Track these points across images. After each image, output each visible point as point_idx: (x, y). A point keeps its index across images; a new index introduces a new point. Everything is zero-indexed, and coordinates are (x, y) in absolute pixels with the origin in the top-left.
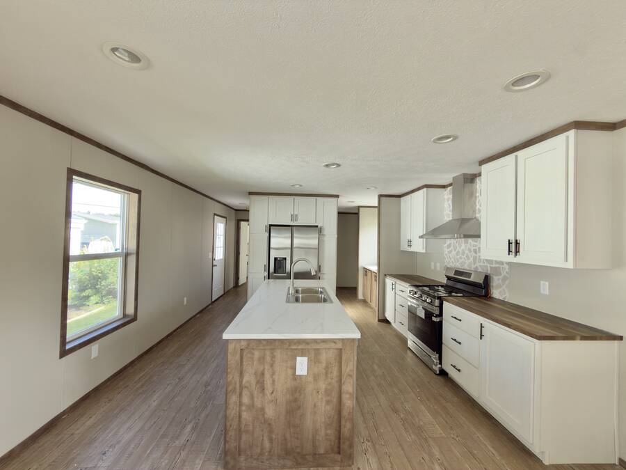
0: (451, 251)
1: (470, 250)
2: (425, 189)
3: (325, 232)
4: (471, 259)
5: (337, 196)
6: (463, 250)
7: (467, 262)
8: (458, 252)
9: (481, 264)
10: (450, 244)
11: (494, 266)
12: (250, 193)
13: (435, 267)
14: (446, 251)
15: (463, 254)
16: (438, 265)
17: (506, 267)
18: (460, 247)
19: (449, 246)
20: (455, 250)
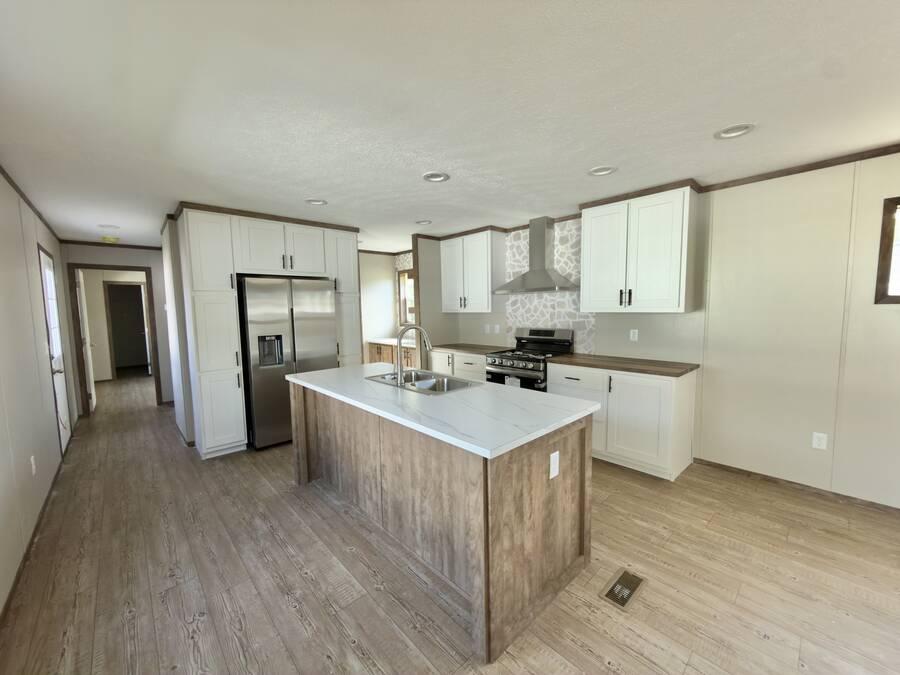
0: (519, 308)
1: (545, 306)
2: (489, 232)
3: (342, 288)
4: (548, 316)
5: (356, 230)
6: (536, 306)
7: (543, 319)
8: (529, 309)
9: (562, 320)
10: (517, 301)
11: (577, 320)
13: (492, 329)
14: (509, 309)
15: (535, 311)
16: (498, 327)
17: (593, 320)
18: (531, 304)
19: (514, 303)
20: (524, 307)
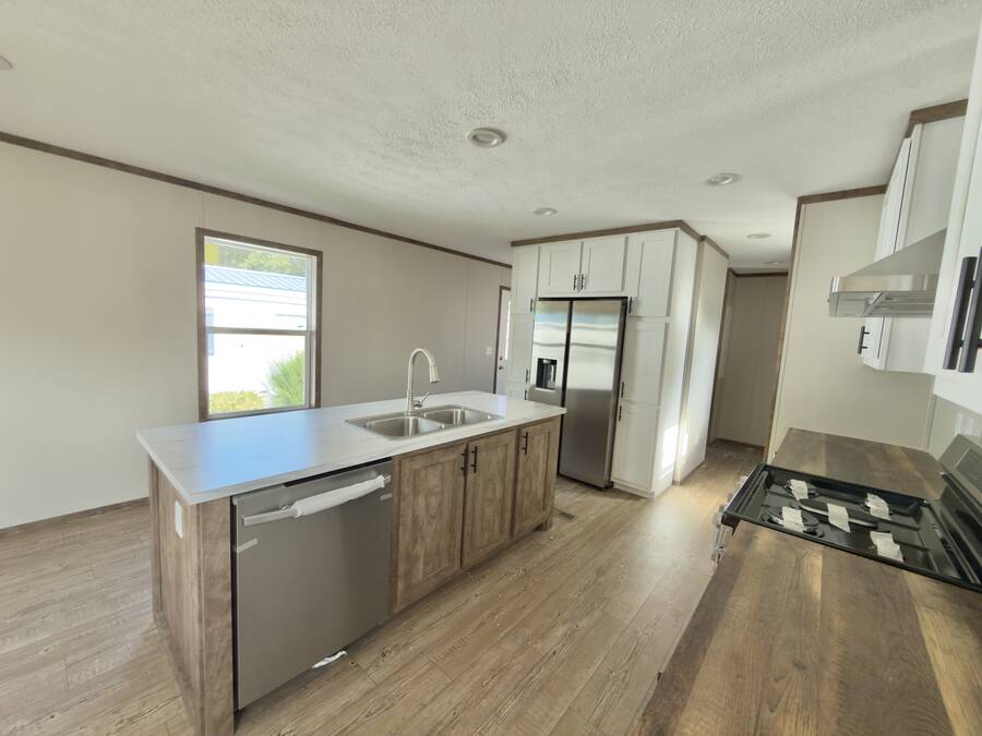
3: (640, 310)
5: (677, 224)
12: (515, 244)
